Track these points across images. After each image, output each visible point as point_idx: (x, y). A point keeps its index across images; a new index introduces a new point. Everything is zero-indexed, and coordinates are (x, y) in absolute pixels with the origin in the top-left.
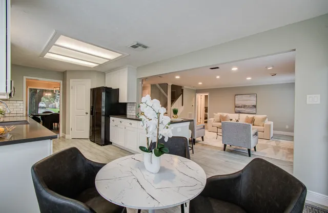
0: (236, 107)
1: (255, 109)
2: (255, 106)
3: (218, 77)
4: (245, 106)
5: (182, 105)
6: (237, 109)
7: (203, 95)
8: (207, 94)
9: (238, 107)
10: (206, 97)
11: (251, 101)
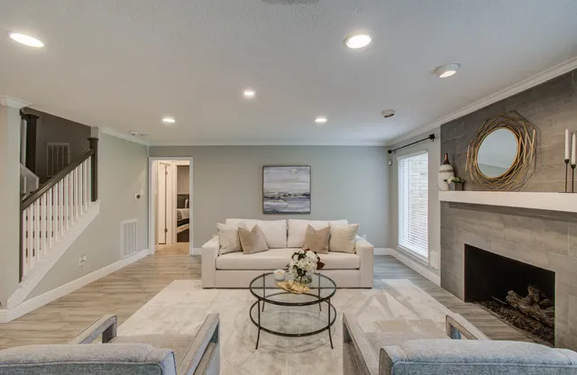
0: (265, 198)
1: (308, 202)
2: (308, 196)
3: (249, 94)
4: (286, 197)
5: (94, 198)
6: (269, 203)
7: (173, 164)
8: (187, 163)
9: (272, 198)
10: (182, 170)
11: (300, 183)
